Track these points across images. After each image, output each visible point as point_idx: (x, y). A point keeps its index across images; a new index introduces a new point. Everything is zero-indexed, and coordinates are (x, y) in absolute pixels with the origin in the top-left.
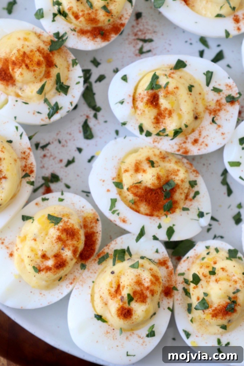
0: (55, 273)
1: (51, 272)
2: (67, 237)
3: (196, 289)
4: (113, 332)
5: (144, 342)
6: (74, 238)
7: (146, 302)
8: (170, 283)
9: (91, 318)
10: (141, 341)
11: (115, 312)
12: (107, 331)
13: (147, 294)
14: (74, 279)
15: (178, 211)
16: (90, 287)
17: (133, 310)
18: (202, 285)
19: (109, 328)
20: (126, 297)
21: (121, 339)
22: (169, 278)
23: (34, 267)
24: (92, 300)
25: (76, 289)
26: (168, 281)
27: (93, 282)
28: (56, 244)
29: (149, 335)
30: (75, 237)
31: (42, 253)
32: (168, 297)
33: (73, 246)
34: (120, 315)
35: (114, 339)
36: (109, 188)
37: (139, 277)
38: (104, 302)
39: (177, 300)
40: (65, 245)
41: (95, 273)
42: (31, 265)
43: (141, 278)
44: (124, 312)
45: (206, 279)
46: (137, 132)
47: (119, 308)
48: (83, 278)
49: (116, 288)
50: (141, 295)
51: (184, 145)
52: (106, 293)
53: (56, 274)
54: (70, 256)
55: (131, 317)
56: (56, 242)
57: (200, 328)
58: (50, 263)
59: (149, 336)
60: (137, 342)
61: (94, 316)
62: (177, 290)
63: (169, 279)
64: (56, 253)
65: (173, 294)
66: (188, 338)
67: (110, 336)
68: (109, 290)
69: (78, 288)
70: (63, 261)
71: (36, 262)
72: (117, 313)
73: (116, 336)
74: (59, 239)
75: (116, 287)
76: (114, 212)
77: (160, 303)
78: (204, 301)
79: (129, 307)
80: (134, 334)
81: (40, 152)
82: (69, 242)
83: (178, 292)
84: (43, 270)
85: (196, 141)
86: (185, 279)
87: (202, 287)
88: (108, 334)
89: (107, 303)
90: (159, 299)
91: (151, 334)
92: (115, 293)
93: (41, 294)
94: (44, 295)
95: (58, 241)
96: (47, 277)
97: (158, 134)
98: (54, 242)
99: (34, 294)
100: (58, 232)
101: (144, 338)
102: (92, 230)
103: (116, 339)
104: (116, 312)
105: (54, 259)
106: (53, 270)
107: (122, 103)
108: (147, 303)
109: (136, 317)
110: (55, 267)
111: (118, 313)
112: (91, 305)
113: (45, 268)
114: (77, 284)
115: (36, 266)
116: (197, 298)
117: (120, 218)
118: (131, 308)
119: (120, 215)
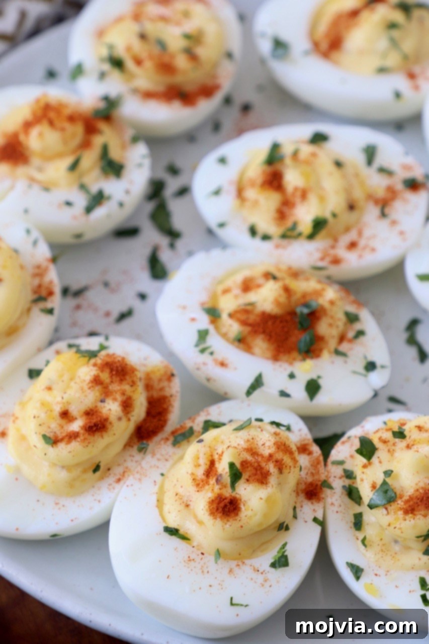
0: (86, 442)
1: (78, 442)
2: (111, 377)
3: (369, 467)
4: (202, 559)
5: (266, 581)
6: (125, 379)
7: (267, 484)
8: (316, 477)
9: (157, 534)
10: (260, 578)
11: (204, 507)
12: (189, 557)
13: (269, 469)
14: (124, 472)
15: (326, 355)
16: (155, 482)
17: (241, 500)
18: (381, 457)
19: (193, 552)
20: (227, 473)
21: (218, 571)
22: (315, 469)
23: (45, 437)
24: (160, 504)
25: (127, 486)
26: (312, 474)
27: (162, 475)
28: (89, 391)
29: (277, 562)
30: (127, 377)
31: (61, 408)
32: (314, 501)
33: (123, 394)
34: (215, 511)
35: (203, 572)
36: (193, 315)
37: (253, 443)
38: (183, 502)
39: (332, 504)
40: (106, 393)
41: (167, 460)
42: (40, 433)
43: (257, 444)
44: (222, 505)
45: (387, 446)
46: (246, 237)
47: (213, 498)
48: (142, 468)
49: (207, 467)
50: (256, 469)
51: (332, 252)
52: (188, 481)
53: (87, 446)
54: (116, 411)
55: (237, 515)
56: (89, 388)
57: (382, 557)
58: (76, 426)
59: (277, 565)
60: (252, 579)
61: (162, 529)
62: (330, 487)
63: (314, 471)
64: (88, 407)
65: (323, 496)
66: (358, 578)
67: (195, 567)
68: (193, 474)
69: (132, 485)
70: (102, 420)
71: (49, 427)
72: (209, 507)
73: (207, 567)
74: (96, 381)
75: (206, 464)
76: (203, 351)
77: (298, 510)
78: (385, 488)
79: (234, 494)
80: (246, 564)
81: (71, 302)
82: (115, 387)
83: (333, 491)
84: (62, 440)
85: (353, 245)
86: (345, 471)
87: (380, 462)
88: (192, 563)
89: (189, 503)
90: (296, 503)
91: (281, 562)
92: (204, 477)
93: (57, 504)
94: (63, 506)
95: (93, 384)
96: (70, 452)
97: (284, 236)
98: (86, 387)
99: (43, 504)
100: (95, 369)
101: (266, 573)
102: (162, 393)
103: (208, 572)
104: (207, 507)
105: (84, 418)
106: (81, 435)
107: (217, 192)
108: (270, 485)
109: (249, 513)
110: (86, 430)
111: (211, 508)
112: (156, 511)
113: (67, 436)
114: (131, 478)
115: (48, 435)
116: (371, 486)
117: (215, 361)
118: (238, 496)
119: (215, 356)
